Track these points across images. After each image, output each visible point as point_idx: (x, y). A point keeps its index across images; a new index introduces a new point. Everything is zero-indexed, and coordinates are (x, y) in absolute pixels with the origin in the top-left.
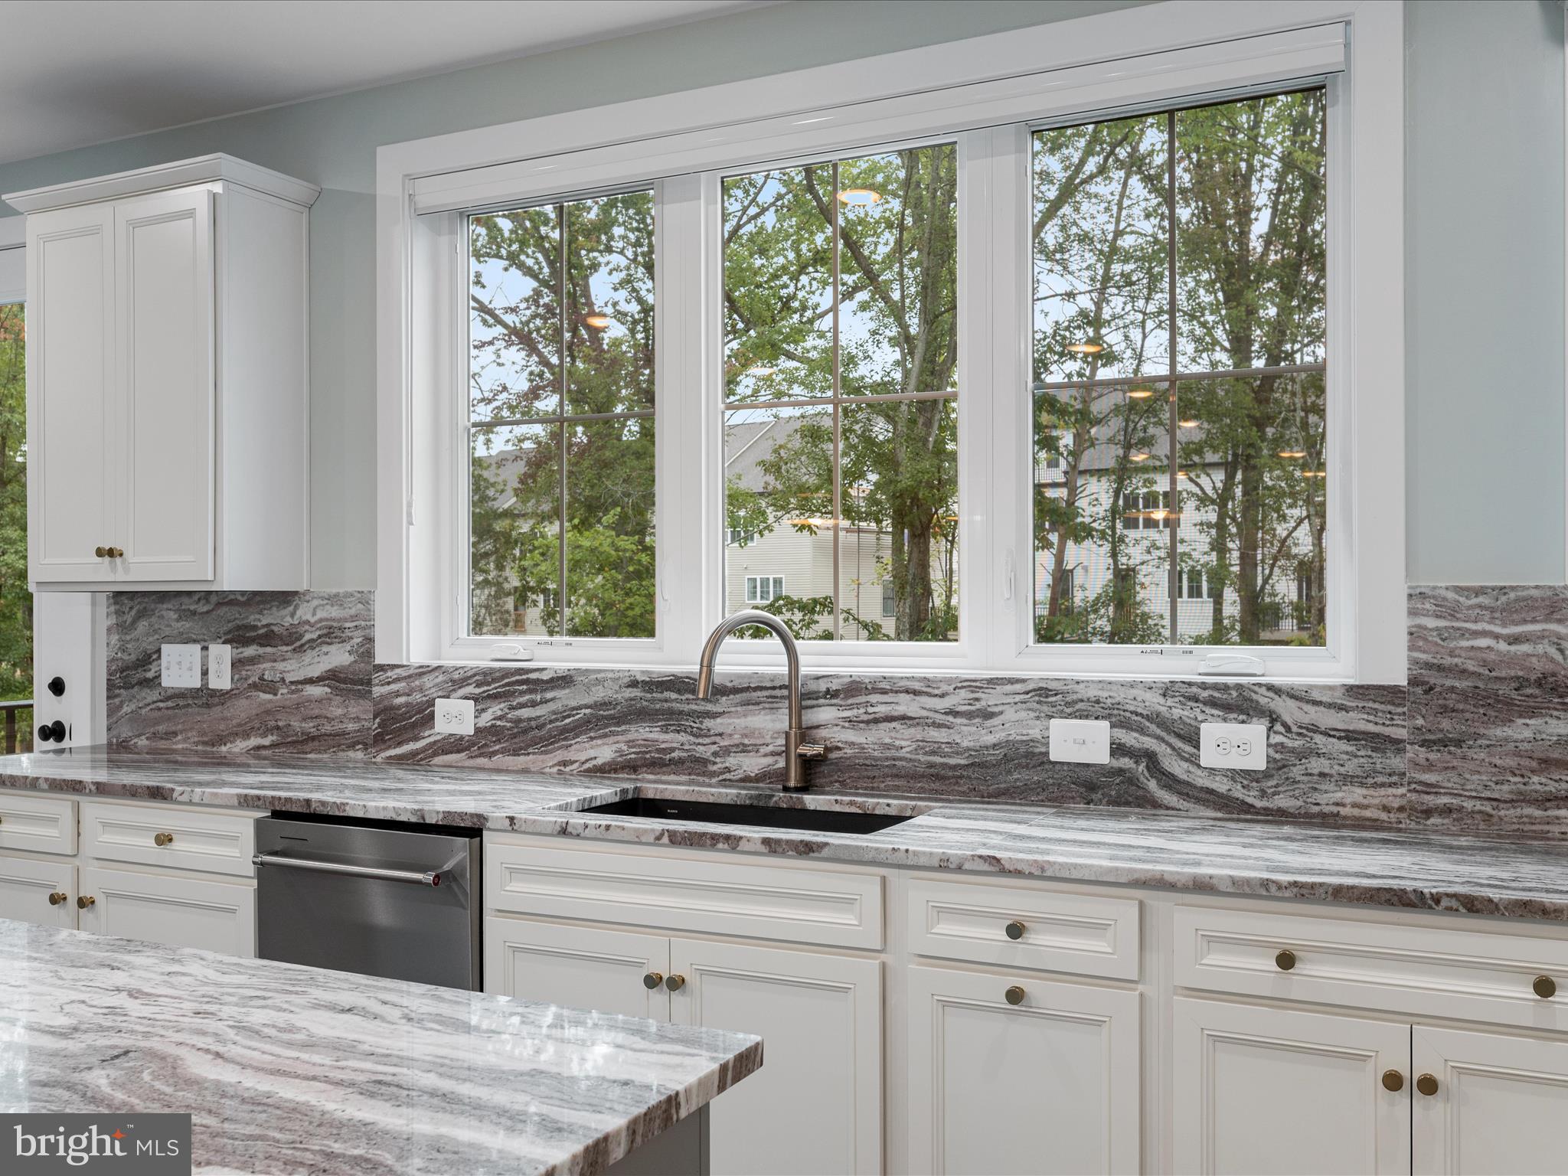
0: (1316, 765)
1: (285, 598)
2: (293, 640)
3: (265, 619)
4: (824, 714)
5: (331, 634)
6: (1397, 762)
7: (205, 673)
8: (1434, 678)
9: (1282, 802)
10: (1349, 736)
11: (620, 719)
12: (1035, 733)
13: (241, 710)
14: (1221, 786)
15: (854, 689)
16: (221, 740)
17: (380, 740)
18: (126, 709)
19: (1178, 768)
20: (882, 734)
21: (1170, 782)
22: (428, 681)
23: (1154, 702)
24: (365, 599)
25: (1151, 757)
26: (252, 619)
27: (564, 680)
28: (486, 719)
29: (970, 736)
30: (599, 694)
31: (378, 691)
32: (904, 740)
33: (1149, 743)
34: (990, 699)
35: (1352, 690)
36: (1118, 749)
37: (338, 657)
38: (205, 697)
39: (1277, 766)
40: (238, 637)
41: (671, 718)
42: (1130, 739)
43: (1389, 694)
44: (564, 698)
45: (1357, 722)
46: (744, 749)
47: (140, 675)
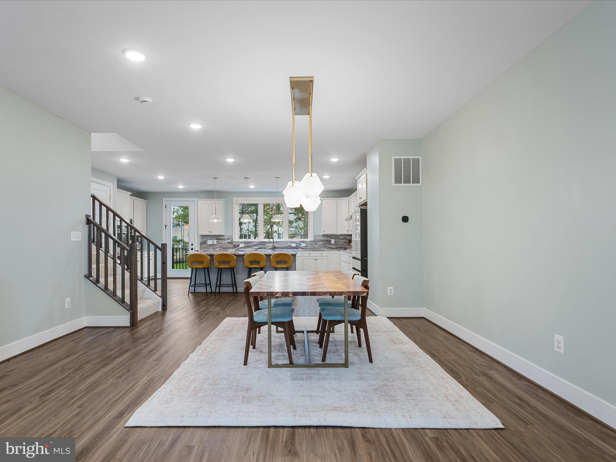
0: (308, 246)
1: (223, 236)
2: (224, 239)
3: (220, 238)
4: (275, 244)
5: (228, 239)
6: (313, 245)
7: (213, 243)
8: (315, 240)
9: (306, 248)
10: (310, 244)
11: (258, 245)
12: (290, 245)
13: (217, 246)
14: (303, 247)
15: (277, 242)
16: (215, 249)
17: (234, 248)
18: (203, 246)
19: (300, 246)
20: (280, 245)
21: (299, 247)
22: (239, 243)
23: (298, 242)
24: (232, 236)
25: (298, 246)
26: (219, 238)
27: (253, 242)
28: (245, 246)
29: (286, 245)
30: (256, 243)
31: (233, 244)
32: (281, 246)
33: (298, 245)
34: (287, 242)
35: (310, 241)
36: (296, 245)
37: (229, 241)
38: (213, 245)
39: (306, 246)
40: (217, 239)
41: (262, 245)
42: (297, 245)
43: (312, 241)
44: (253, 243)
45: (310, 243)
46: (268, 247)
47: (205, 243)
